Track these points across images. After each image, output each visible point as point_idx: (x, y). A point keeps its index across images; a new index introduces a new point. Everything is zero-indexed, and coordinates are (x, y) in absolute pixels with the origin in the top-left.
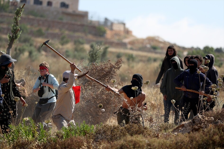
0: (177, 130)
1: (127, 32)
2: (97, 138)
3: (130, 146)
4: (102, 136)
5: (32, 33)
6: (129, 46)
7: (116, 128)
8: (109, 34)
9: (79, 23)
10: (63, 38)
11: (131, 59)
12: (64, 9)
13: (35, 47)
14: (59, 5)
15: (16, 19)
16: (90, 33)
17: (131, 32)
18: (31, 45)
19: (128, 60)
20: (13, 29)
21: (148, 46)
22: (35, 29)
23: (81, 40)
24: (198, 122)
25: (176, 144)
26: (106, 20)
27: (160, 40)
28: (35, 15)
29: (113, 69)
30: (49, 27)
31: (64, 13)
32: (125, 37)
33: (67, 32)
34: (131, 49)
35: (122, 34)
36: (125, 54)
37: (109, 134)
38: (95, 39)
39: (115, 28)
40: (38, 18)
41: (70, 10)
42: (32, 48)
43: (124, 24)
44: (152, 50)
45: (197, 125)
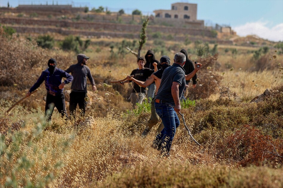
0: (254, 100)
1: (233, 33)
2: (197, 109)
3: (215, 113)
4: (200, 108)
5: (164, 38)
6: (234, 43)
7: (209, 102)
8: (219, 36)
9: (198, 29)
10: (186, 40)
11: (235, 52)
12: (186, 20)
13: (167, 47)
14: (183, 17)
15: (143, 29)
16: (206, 35)
17: (235, 33)
18: (163, 47)
19: (233, 53)
20: (142, 36)
21: (248, 42)
22: (166, 35)
23: (199, 41)
24: (268, 94)
25: (248, 110)
26: (217, 25)
27: (256, 37)
28: (166, 25)
29: (212, 60)
30: (176, 33)
31: (187, 22)
32: (231, 37)
33: (189, 36)
34: (236, 45)
35: (229, 35)
36: (231, 49)
37: (205, 106)
38: (209, 39)
39: (224, 30)
40: (169, 27)
41: (191, 20)
42: (164, 49)
43: (230, 28)
44: (251, 45)
45: (267, 96)
